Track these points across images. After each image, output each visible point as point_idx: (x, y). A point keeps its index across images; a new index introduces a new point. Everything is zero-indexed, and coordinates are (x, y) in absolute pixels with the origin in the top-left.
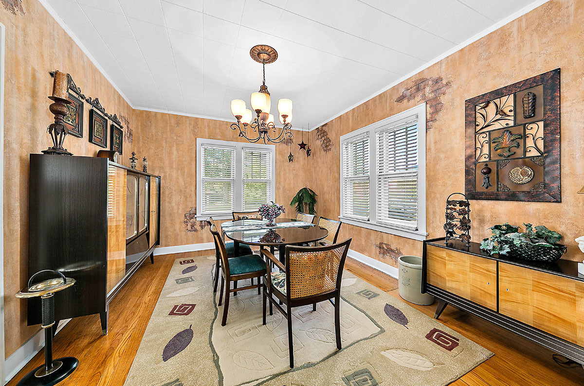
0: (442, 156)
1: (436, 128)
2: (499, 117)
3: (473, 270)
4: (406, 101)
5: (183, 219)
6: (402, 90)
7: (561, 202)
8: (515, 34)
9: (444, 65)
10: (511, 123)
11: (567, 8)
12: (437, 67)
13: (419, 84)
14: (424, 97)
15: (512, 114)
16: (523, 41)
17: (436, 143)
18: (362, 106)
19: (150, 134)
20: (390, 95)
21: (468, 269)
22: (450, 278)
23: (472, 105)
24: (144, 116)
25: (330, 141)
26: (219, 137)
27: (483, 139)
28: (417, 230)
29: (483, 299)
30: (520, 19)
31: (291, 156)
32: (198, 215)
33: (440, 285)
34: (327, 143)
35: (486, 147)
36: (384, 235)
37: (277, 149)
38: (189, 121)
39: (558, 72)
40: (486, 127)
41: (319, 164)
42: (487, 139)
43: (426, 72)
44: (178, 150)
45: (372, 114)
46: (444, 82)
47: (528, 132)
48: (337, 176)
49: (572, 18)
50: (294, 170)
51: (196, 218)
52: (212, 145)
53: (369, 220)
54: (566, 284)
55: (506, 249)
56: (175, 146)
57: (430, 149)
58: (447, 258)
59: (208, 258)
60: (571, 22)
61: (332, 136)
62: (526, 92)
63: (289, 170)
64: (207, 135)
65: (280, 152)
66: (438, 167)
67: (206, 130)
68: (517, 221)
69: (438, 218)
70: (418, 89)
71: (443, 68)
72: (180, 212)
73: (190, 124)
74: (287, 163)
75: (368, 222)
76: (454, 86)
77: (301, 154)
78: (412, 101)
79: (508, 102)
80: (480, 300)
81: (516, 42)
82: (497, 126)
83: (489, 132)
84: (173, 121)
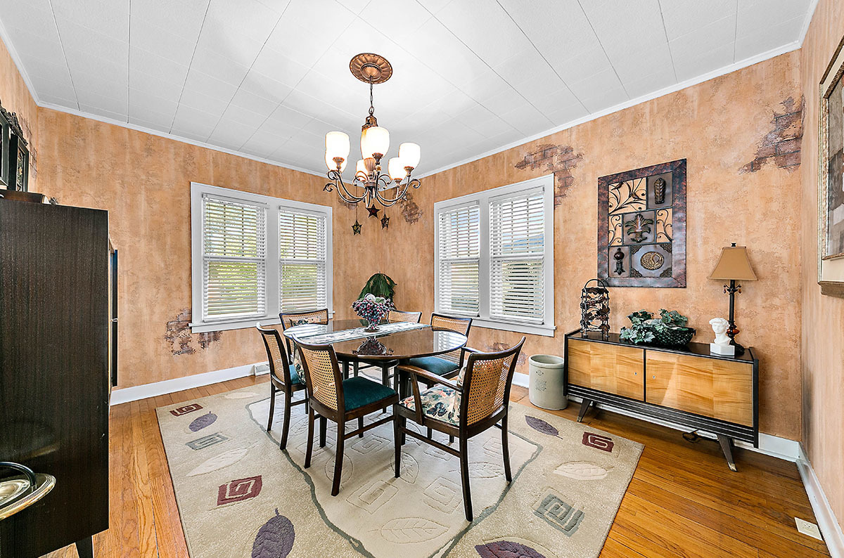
0: (573, 237)
1: (565, 204)
2: (632, 199)
3: (620, 361)
4: (528, 168)
5: (163, 331)
6: (524, 155)
7: (685, 287)
8: (647, 115)
9: (574, 133)
10: (644, 208)
11: (692, 102)
12: (566, 134)
13: (544, 152)
14: (551, 167)
15: (644, 198)
16: (654, 125)
17: (565, 221)
18: (467, 167)
19: (84, 164)
20: (508, 157)
21: (615, 361)
22: (595, 374)
23: (605, 182)
24: (69, 125)
25: (416, 207)
26: (236, 185)
27: (615, 222)
28: (543, 324)
29: (630, 391)
30: (652, 102)
31: (357, 224)
32: (195, 322)
33: (584, 383)
34: (411, 210)
35: (619, 230)
36: (501, 334)
37: (335, 213)
38: (175, 148)
39: (684, 161)
40: (619, 208)
41: (398, 239)
42: (620, 222)
43: (553, 137)
44: (150, 201)
45: (483, 178)
46: (575, 153)
47: (658, 218)
48: (429, 257)
49: (696, 113)
50: (360, 247)
51: (191, 328)
52: (221, 198)
53: (478, 316)
54: (705, 363)
55: (651, 337)
56: (143, 192)
57: (558, 229)
58: (591, 352)
59: (226, 397)
60: (695, 116)
61: (421, 201)
62: (658, 177)
63: (352, 246)
64: (212, 179)
65: (338, 219)
66: (567, 250)
67: (211, 169)
68: (648, 308)
69: (567, 307)
70: (544, 156)
71: (574, 137)
72: (156, 318)
73: (176, 154)
74: (350, 237)
75: (478, 318)
76: (586, 160)
77: (368, 223)
78: (536, 170)
79: (640, 185)
80: (627, 393)
81: (648, 125)
82: (630, 209)
83: (622, 214)
84: (138, 144)
